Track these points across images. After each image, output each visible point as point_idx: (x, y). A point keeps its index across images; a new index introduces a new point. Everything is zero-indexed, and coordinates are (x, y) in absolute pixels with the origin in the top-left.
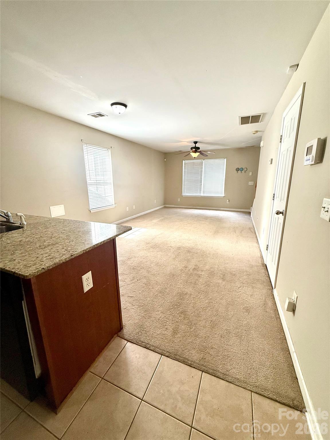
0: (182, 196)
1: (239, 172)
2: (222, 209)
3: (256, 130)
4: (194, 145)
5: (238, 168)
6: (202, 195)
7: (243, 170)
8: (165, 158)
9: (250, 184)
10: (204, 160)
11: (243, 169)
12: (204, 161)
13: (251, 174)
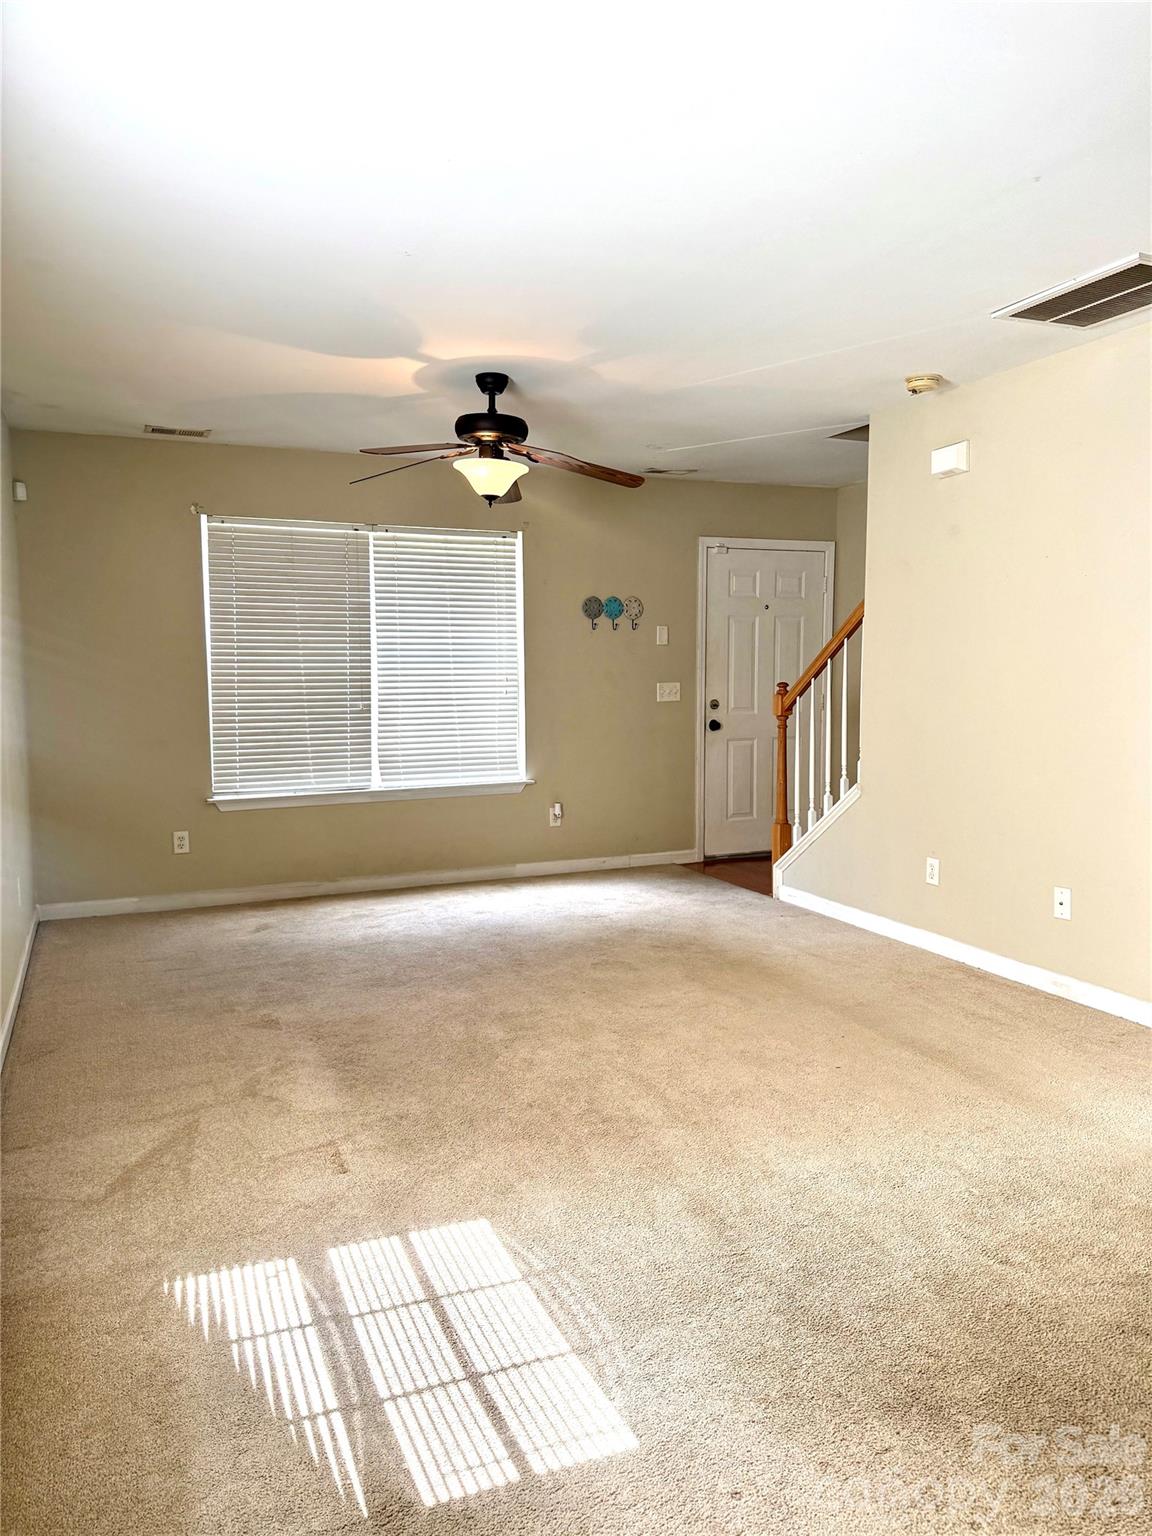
0: (214, 804)
1: (603, 621)
2: (521, 869)
3: (936, 372)
4: (479, 404)
5: (597, 600)
6: (377, 783)
7: (621, 612)
8: (15, 481)
9: (666, 699)
10: (373, 526)
11: (621, 604)
12: (372, 535)
13: (661, 636)
